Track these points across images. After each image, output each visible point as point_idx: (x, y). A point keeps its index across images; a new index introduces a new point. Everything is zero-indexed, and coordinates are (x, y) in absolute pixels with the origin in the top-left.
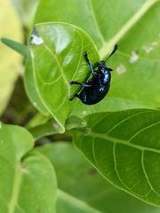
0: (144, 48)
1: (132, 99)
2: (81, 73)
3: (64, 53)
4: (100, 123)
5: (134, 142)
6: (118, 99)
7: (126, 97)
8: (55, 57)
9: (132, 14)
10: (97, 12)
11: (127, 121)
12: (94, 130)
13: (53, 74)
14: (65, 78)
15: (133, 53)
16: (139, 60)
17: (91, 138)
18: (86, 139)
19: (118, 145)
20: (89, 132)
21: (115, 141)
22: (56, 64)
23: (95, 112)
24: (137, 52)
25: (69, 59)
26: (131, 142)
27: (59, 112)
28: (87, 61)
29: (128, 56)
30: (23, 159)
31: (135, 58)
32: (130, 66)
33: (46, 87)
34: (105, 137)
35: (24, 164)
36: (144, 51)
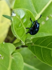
0: (50, 15)
1: (47, 32)
2: (29, 25)
3: (23, 18)
4: (37, 41)
5: (48, 47)
6: (43, 33)
7: (45, 32)
8: (20, 20)
9: (46, 4)
10: (34, 4)
11: (46, 40)
12: (35, 43)
13: (20, 26)
14: (24, 27)
15: (47, 17)
16: (49, 19)
17: (34, 46)
18: (32, 47)
19: (43, 48)
20: (33, 44)
21: (42, 47)
22: (21, 22)
23: (35, 37)
24: (48, 17)
25: (25, 20)
26: (47, 47)
27: (22, 38)
28: (31, 21)
29: (45, 18)
30: (12, 54)
31: (47, 19)
32: (46, 21)
33: (18, 30)
34: (39, 46)
35: (13, 55)
36: (50, 16)
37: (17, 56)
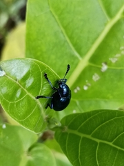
0: (111, 59)
1: (108, 98)
2: (45, 90)
3: (25, 79)
7: (104, 98)
8: (17, 82)
11: (90, 120)
12: (70, 127)
15: (103, 64)
16: (108, 69)
17: (67, 133)
18: (64, 135)
19: (84, 138)
21: (82, 135)
24: (106, 63)
25: (30, 82)
26: (93, 136)
28: (47, 79)
29: (100, 66)
30: (30, 149)
31: (105, 68)
32: (102, 74)
36: (111, 62)
37: (40, 155)
